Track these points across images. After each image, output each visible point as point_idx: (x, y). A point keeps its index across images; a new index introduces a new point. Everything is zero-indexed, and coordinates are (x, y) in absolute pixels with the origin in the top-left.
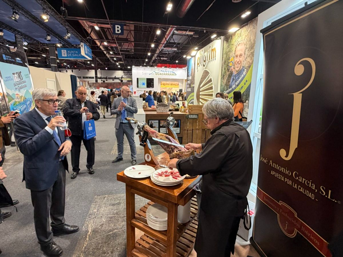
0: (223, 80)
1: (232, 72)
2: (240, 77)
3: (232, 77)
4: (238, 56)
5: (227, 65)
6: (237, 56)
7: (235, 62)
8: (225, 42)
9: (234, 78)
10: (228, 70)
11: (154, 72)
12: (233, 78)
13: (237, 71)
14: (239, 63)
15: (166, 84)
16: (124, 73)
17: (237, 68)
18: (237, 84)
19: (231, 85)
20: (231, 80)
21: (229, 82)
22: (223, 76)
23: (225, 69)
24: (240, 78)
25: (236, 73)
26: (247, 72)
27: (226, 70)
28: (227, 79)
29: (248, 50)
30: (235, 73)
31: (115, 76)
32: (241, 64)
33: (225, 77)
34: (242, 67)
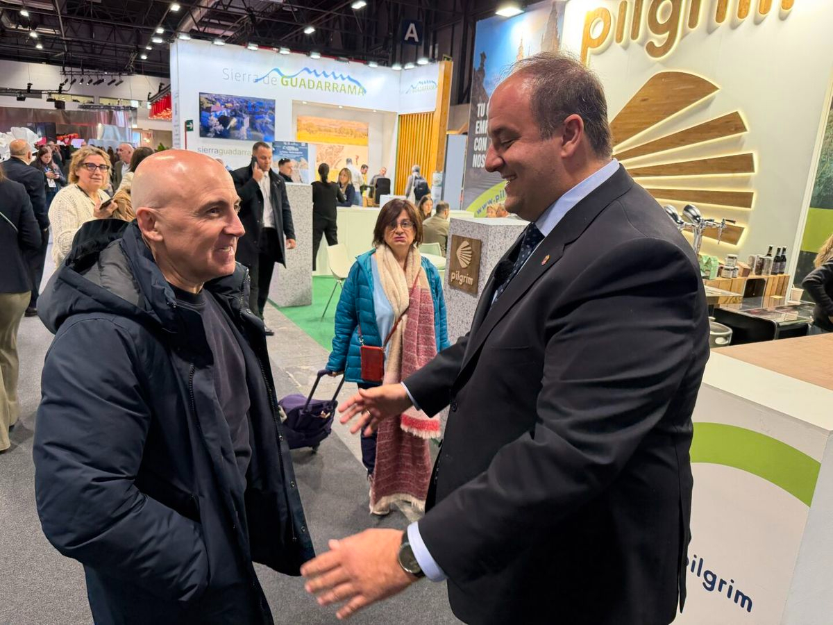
11: (276, 73)
15: (320, 130)
16: (64, 73)
31: (30, 85)
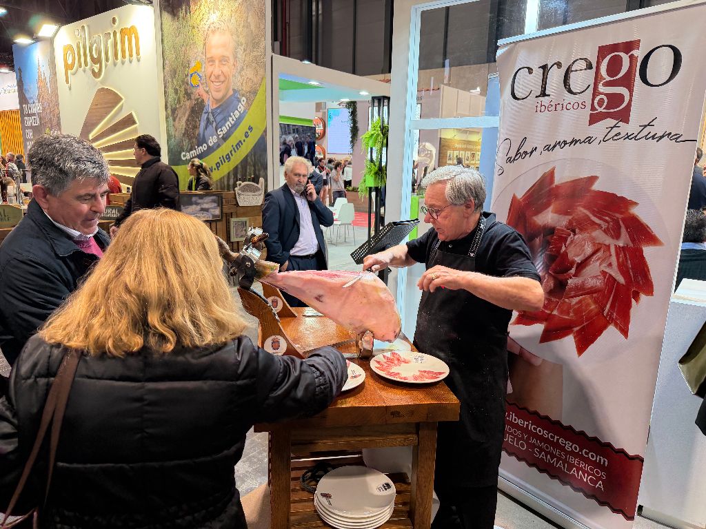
0: (174, 120)
1: (203, 101)
2: (231, 116)
3: (204, 116)
4: (217, 62)
5: (182, 81)
6: (212, 60)
7: (208, 75)
8: (166, 16)
9: (211, 118)
10: (188, 95)
12: (208, 119)
13: (217, 101)
14: (222, 78)
17: (217, 91)
18: (221, 134)
19: (204, 135)
20: (203, 124)
21: (195, 127)
22: (174, 111)
23: (176, 91)
24: (230, 119)
25: (215, 107)
26: (249, 104)
27: (182, 94)
28: (188, 120)
29: (245, 50)
30: (210, 105)
32: (226, 82)
33: (179, 113)
34: (231, 92)
